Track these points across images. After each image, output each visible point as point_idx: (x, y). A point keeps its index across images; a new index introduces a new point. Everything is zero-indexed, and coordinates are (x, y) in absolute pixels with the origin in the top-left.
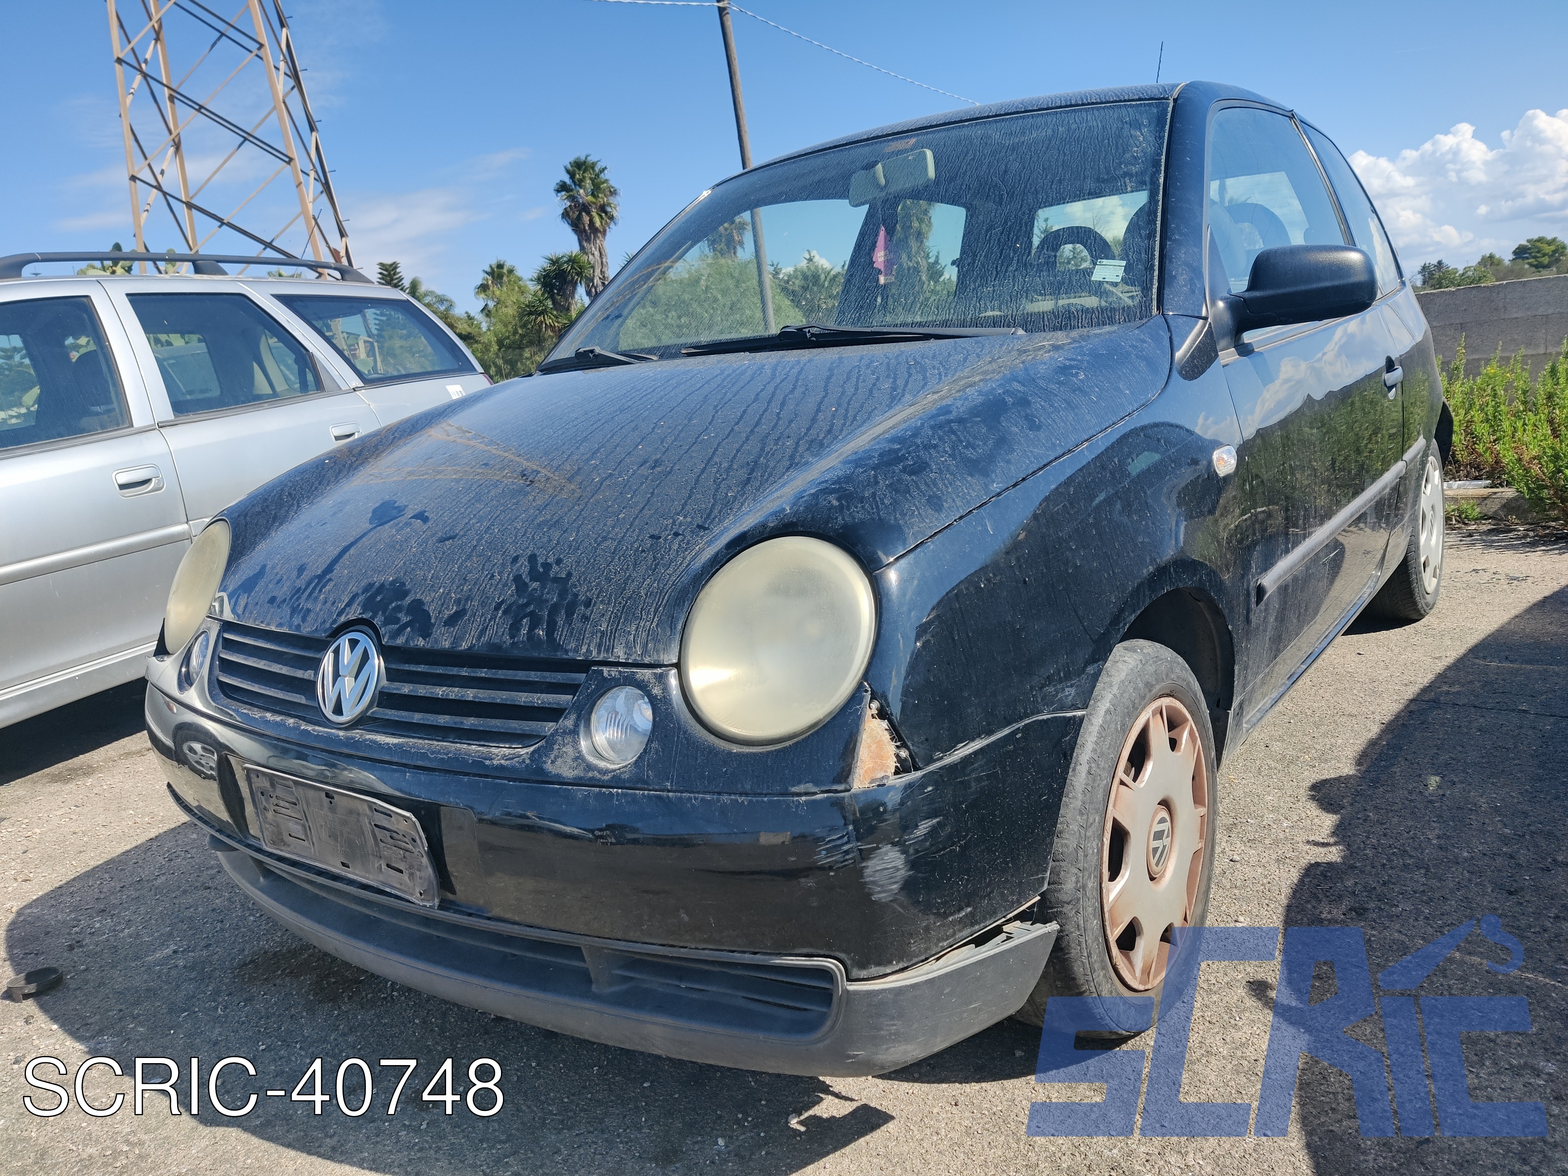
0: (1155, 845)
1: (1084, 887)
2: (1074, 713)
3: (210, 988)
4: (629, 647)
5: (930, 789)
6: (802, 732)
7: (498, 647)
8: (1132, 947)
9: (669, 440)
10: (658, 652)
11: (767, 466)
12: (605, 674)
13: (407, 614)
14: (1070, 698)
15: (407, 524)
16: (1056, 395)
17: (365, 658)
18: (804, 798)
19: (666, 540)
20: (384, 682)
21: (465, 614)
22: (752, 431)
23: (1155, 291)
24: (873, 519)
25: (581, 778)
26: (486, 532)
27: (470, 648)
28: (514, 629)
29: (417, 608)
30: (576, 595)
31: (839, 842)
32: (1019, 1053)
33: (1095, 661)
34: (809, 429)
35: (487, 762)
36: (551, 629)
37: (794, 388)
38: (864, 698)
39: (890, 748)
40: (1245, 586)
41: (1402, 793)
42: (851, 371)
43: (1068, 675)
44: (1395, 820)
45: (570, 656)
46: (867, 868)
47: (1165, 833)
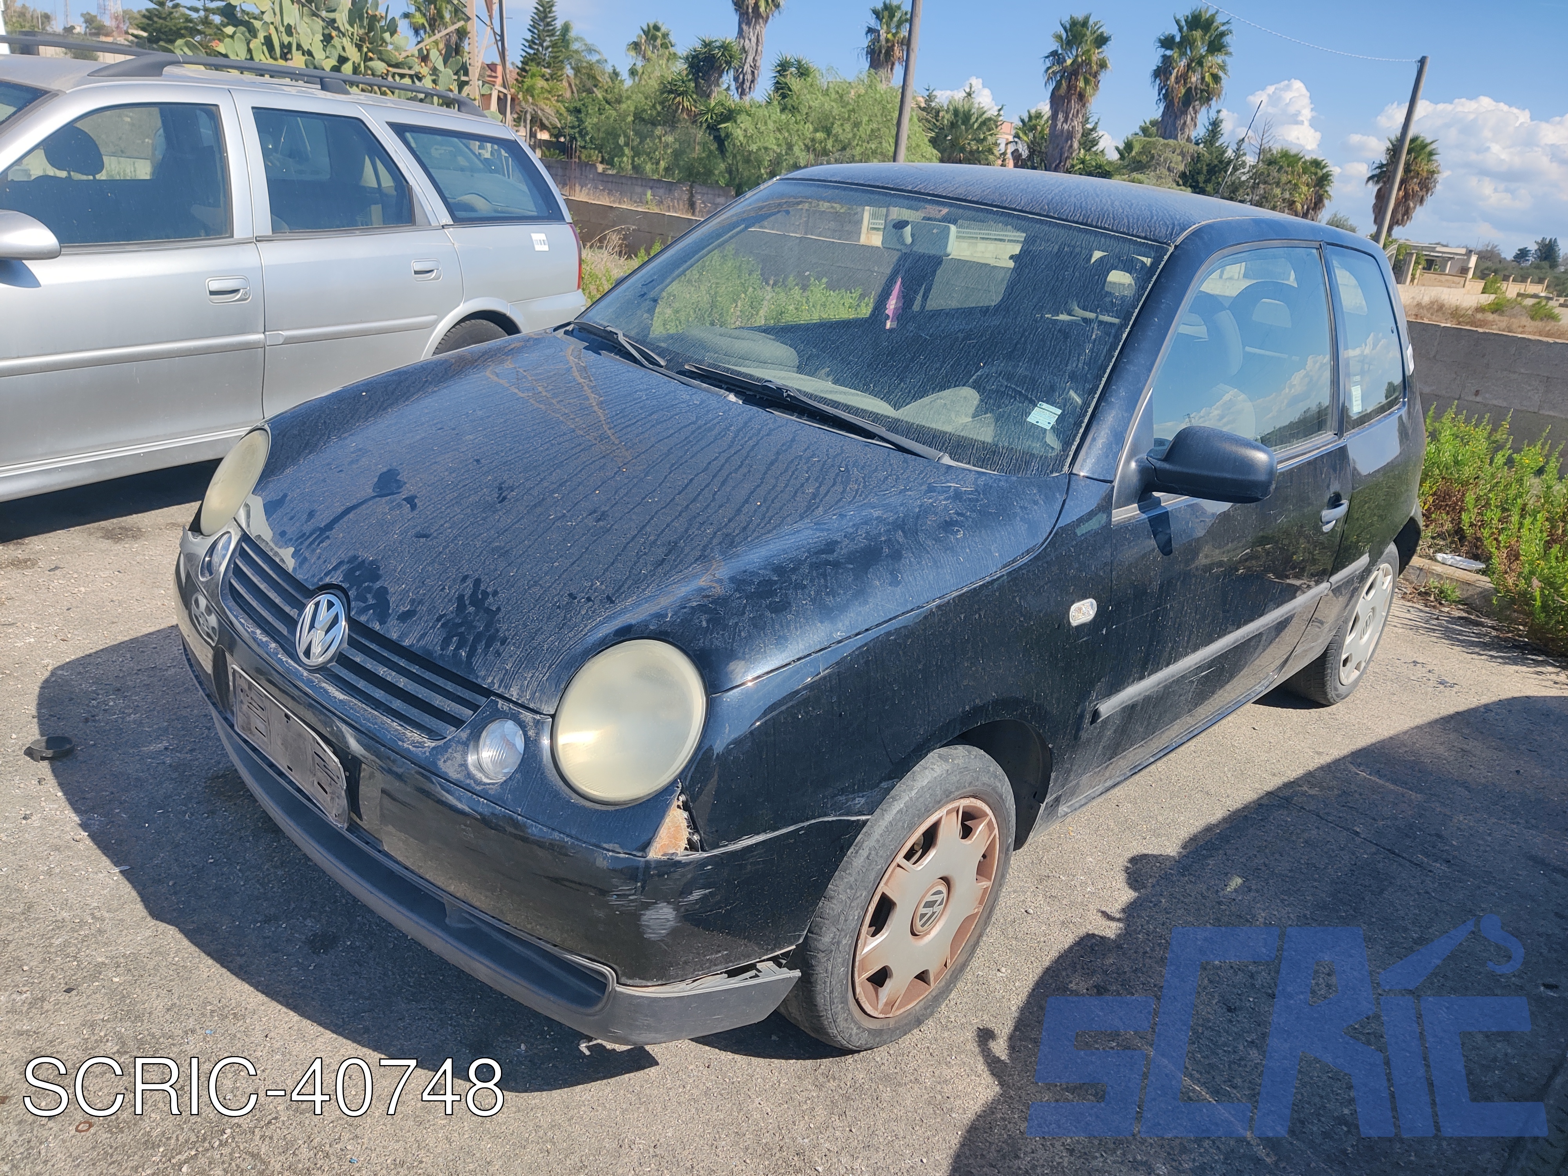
0: (925, 911)
1: (838, 943)
2: (859, 818)
3: (185, 792)
4: (522, 690)
5: (709, 867)
6: (627, 802)
7: (430, 653)
8: (881, 985)
9: (622, 492)
10: (541, 702)
11: (682, 552)
12: (499, 706)
13: (374, 597)
14: (859, 806)
15: (399, 506)
16: (928, 553)
17: (335, 621)
18: (611, 853)
19: (579, 602)
20: (345, 645)
21: (414, 615)
22: (688, 506)
23: (1074, 446)
24: (726, 649)
25: (461, 781)
26: (452, 542)
27: (410, 646)
28: (446, 642)
29: (382, 594)
30: (497, 631)
31: (628, 892)
32: (774, 1038)
33: (890, 778)
34: (730, 521)
35: (400, 743)
36: (471, 654)
37: (740, 467)
38: (675, 791)
39: (685, 833)
40: (1078, 711)
41: (1202, 887)
42: (792, 461)
43: (861, 788)
44: (1180, 912)
45: (479, 681)
46: (645, 915)
47: (938, 903)
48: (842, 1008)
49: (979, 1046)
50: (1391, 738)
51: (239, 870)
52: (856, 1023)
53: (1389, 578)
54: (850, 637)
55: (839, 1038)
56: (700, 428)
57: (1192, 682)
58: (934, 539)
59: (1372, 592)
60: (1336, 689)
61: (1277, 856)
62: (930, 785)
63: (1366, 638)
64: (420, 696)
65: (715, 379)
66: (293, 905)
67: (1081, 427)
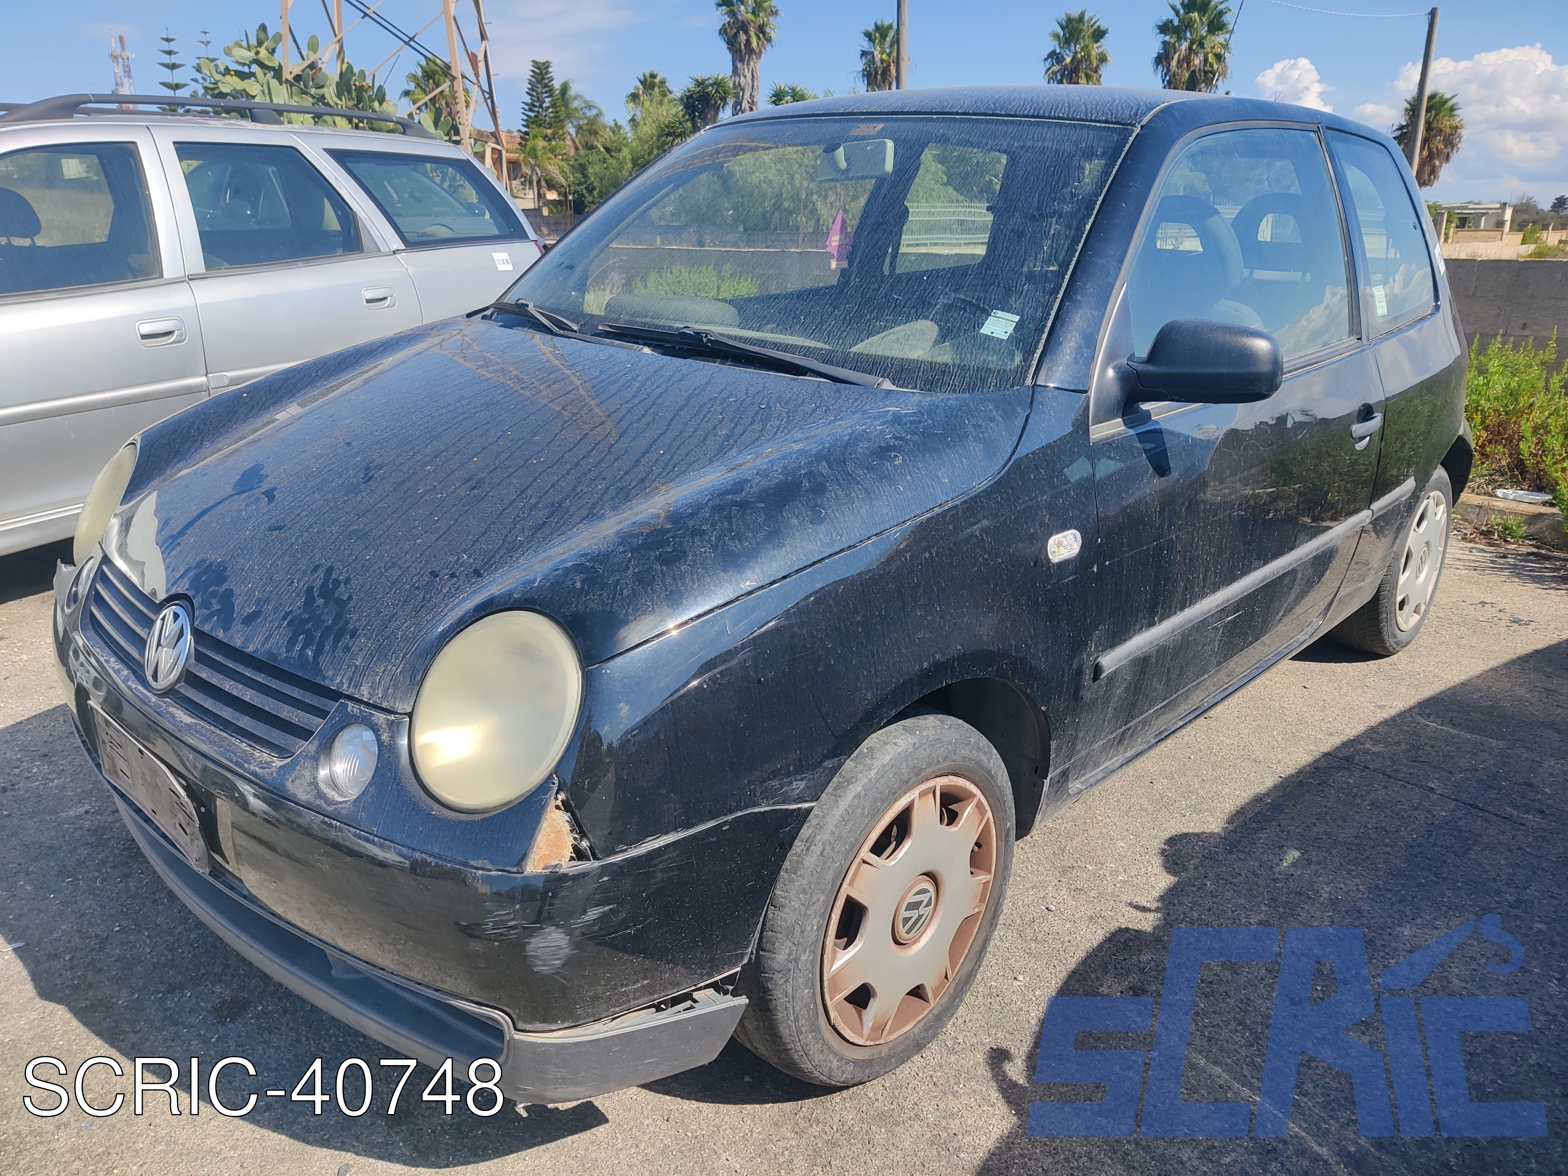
0: (908, 914)
1: (796, 960)
2: (800, 806)
3: (100, 857)
4: (373, 688)
5: (605, 879)
6: (494, 808)
7: (273, 656)
8: (865, 1007)
9: (504, 456)
10: (395, 699)
11: (567, 512)
12: (349, 709)
13: (218, 602)
14: (797, 791)
15: (257, 500)
16: (858, 483)
17: (181, 634)
18: (480, 872)
19: (441, 580)
20: (191, 660)
21: (260, 616)
22: (578, 462)
23: (1037, 356)
24: (604, 611)
25: (311, 803)
26: (306, 531)
27: (254, 652)
28: (292, 642)
29: (227, 598)
30: (347, 622)
31: (505, 918)
33: (835, 755)
34: (626, 473)
35: (247, 766)
36: (318, 653)
37: (643, 416)
38: (550, 789)
39: (568, 840)
40: (1075, 666)
41: (1253, 864)
42: (705, 404)
43: (799, 770)
44: (1228, 895)
45: (327, 683)
46: (530, 943)
47: (924, 903)
48: (814, 1038)
49: (992, 1069)
50: (1462, 683)
51: (148, 936)
52: (835, 1054)
53: (1442, 507)
54: (762, 587)
55: (817, 1074)
56: (602, 381)
57: (1217, 628)
58: (866, 468)
59: (1424, 524)
60: (1395, 636)
61: (1340, 822)
62: (893, 762)
63: (1423, 576)
64: (267, 709)
65: (632, 336)
66: (203, 971)
67: (1043, 332)
